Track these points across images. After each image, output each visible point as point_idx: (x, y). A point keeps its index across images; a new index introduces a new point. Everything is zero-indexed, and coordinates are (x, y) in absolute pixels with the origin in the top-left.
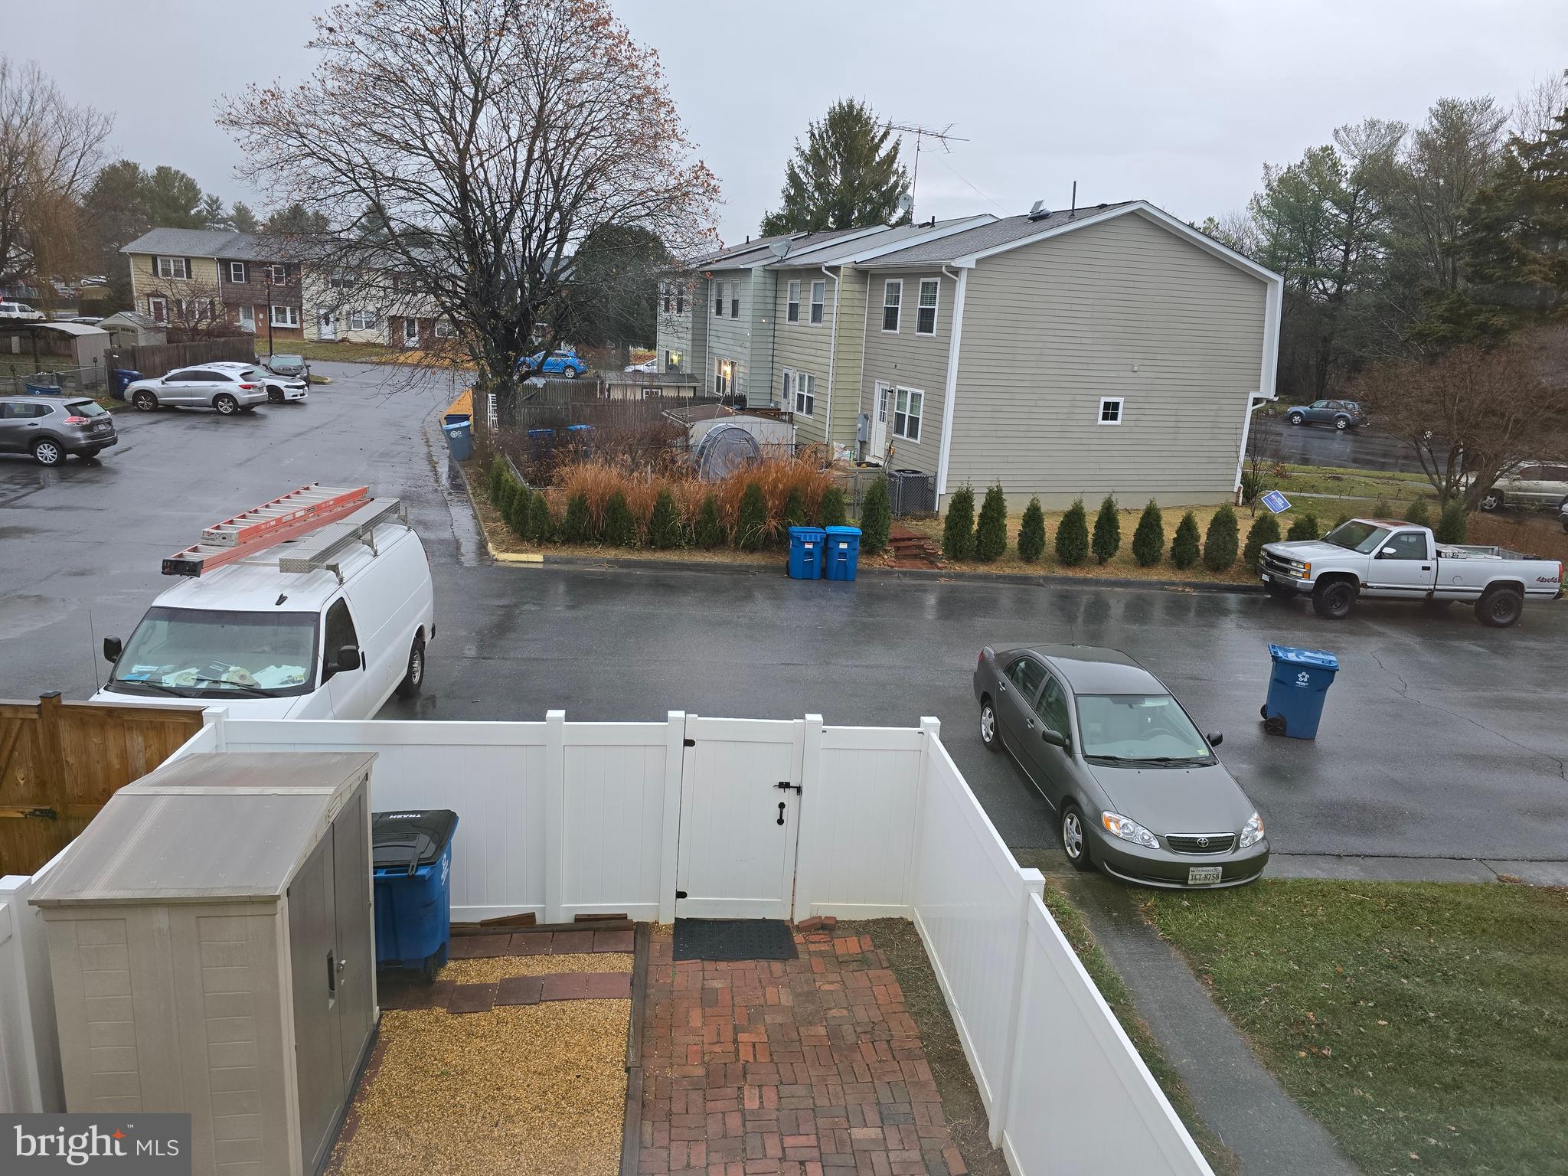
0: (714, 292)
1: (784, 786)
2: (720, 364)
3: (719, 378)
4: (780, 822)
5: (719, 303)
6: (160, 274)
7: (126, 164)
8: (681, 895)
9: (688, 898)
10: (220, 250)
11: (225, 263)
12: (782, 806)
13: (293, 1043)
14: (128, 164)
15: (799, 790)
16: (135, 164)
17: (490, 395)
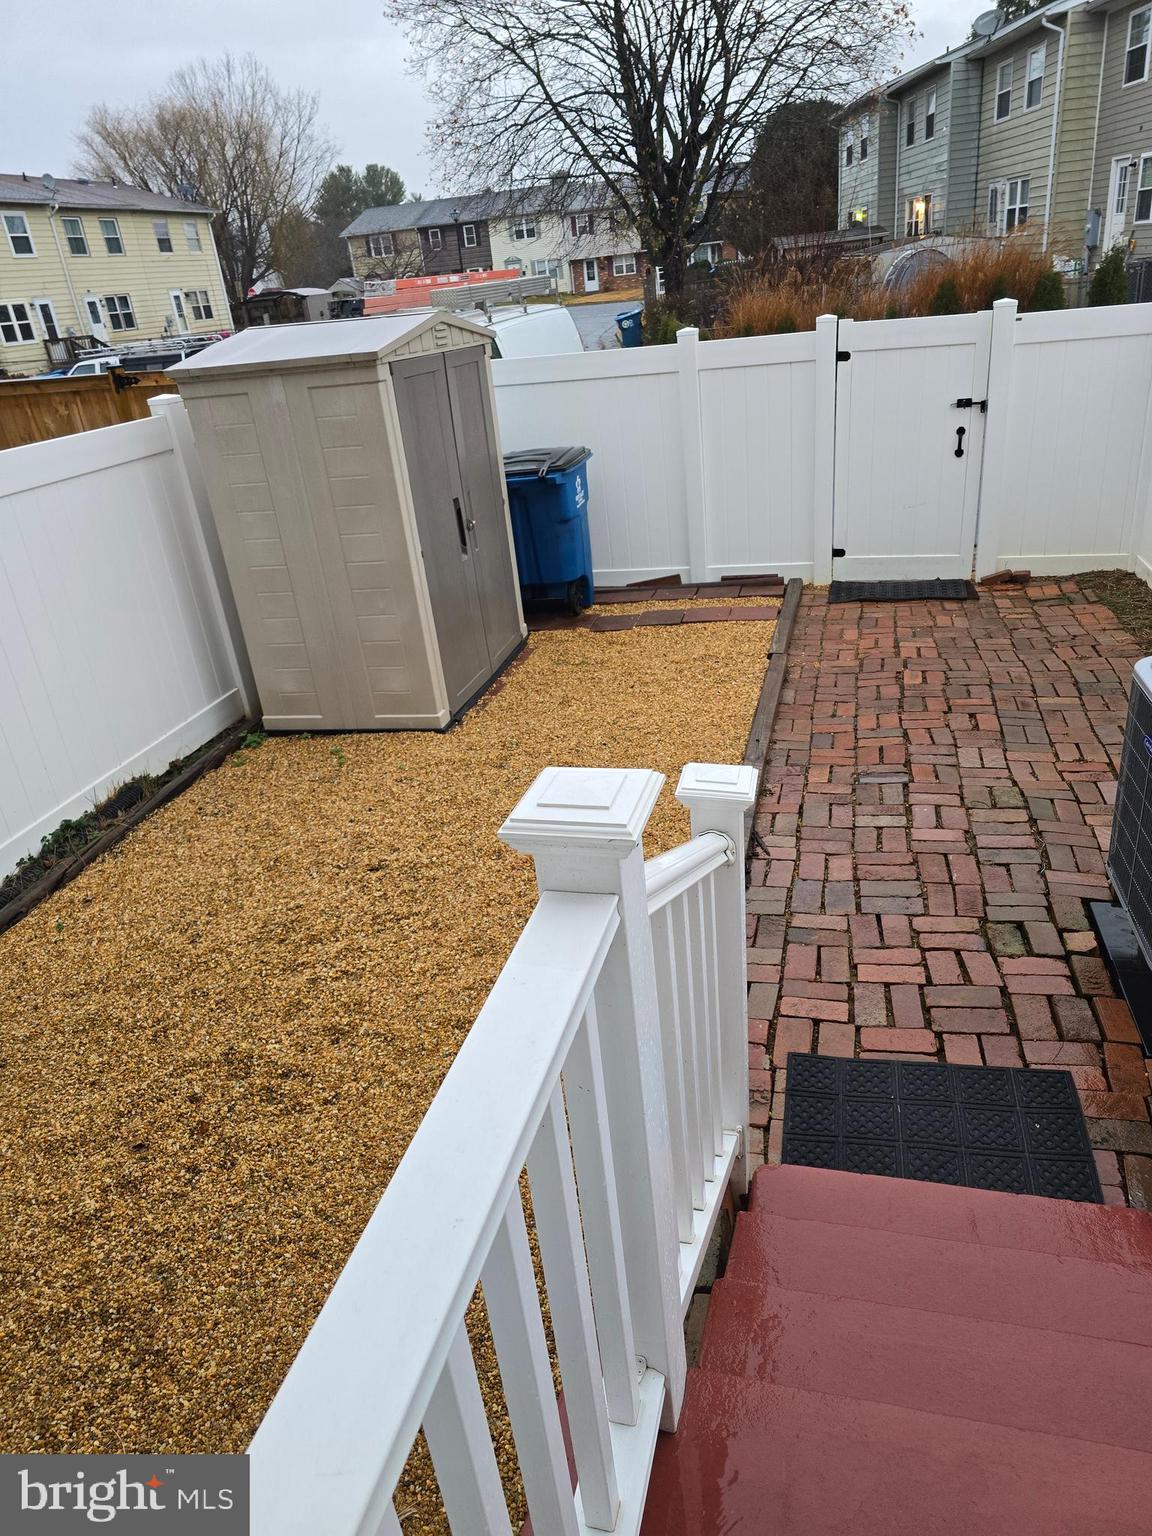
0: (905, 118)
1: (964, 403)
2: (911, 203)
3: (910, 224)
4: (959, 453)
5: (911, 128)
6: (373, 254)
7: (341, 169)
8: (838, 553)
9: (846, 556)
10: (419, 219)
11: (423, 231)
12: (961, 431)
13: (419, 550)
14: (343, 169)
15: (983, 405)
16: (348, 167)
17: (657, 268)
